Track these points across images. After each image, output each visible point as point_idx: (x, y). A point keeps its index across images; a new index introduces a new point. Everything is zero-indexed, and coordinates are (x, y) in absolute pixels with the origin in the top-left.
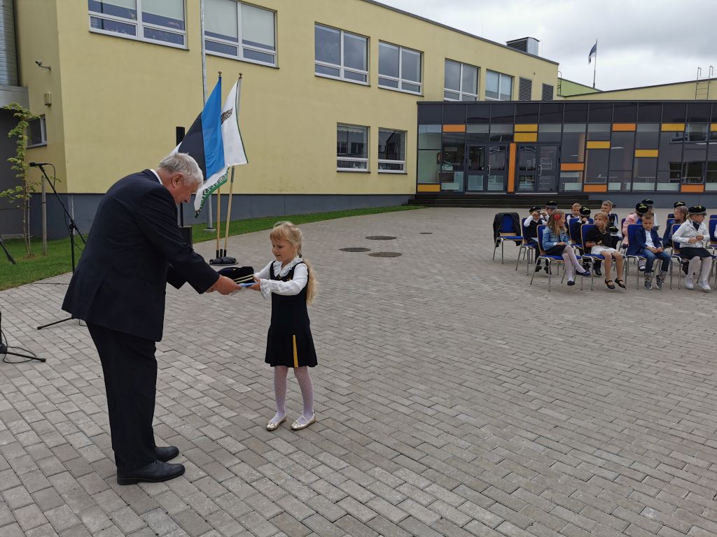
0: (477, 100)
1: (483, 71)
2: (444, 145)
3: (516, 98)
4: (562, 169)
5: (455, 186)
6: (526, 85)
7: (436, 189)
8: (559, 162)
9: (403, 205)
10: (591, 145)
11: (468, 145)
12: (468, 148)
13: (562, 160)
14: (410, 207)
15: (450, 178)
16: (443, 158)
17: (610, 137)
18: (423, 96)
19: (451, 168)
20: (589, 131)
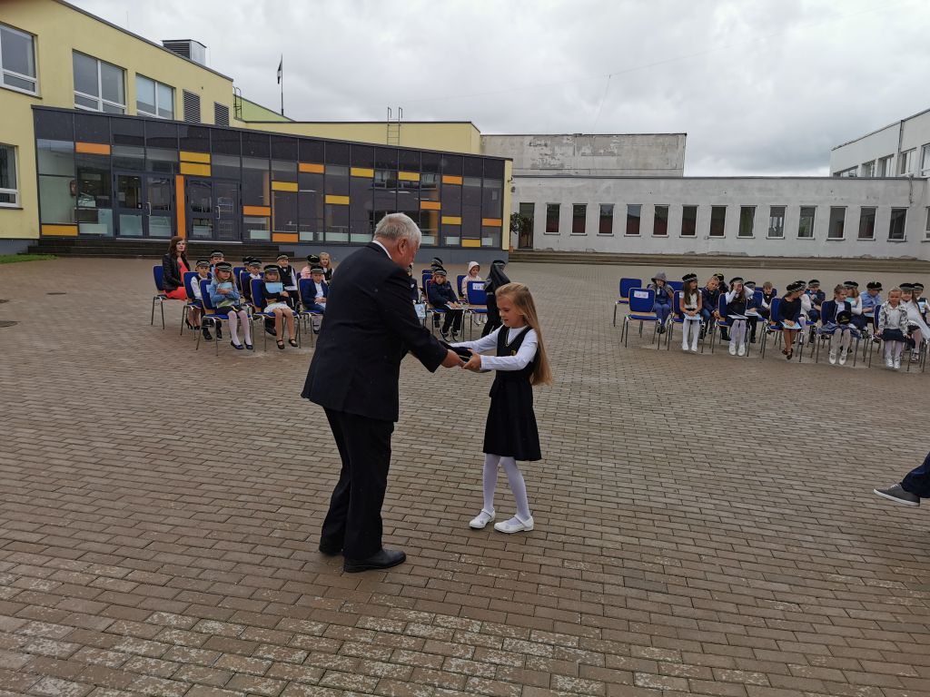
0: (126, 113)
1: (131, 75)
2: (80, 171)
3: (180, 116)
4: (245, 213)
5: (101, 228)
6: (192, 101)
7: (71, 231)
8: (240, 204)
9: (19, 254)
10: (277, 186)
11: (117, 174)
12: (117, 178)
13: (243, 202)
14: (31, 256)
15: (92, 217)
16: (80, 188)
17: (297, 177)
18: (41, 98)
19: (92, 204)
20: (273, 169)
